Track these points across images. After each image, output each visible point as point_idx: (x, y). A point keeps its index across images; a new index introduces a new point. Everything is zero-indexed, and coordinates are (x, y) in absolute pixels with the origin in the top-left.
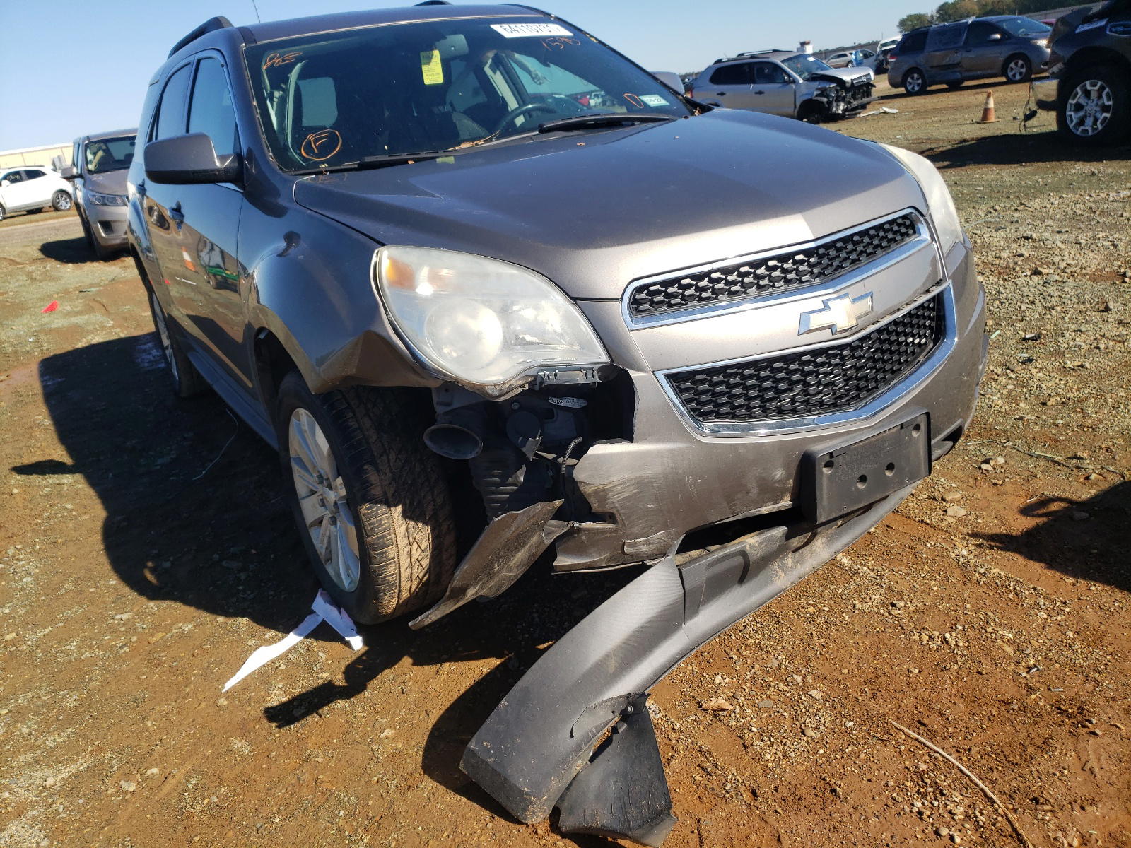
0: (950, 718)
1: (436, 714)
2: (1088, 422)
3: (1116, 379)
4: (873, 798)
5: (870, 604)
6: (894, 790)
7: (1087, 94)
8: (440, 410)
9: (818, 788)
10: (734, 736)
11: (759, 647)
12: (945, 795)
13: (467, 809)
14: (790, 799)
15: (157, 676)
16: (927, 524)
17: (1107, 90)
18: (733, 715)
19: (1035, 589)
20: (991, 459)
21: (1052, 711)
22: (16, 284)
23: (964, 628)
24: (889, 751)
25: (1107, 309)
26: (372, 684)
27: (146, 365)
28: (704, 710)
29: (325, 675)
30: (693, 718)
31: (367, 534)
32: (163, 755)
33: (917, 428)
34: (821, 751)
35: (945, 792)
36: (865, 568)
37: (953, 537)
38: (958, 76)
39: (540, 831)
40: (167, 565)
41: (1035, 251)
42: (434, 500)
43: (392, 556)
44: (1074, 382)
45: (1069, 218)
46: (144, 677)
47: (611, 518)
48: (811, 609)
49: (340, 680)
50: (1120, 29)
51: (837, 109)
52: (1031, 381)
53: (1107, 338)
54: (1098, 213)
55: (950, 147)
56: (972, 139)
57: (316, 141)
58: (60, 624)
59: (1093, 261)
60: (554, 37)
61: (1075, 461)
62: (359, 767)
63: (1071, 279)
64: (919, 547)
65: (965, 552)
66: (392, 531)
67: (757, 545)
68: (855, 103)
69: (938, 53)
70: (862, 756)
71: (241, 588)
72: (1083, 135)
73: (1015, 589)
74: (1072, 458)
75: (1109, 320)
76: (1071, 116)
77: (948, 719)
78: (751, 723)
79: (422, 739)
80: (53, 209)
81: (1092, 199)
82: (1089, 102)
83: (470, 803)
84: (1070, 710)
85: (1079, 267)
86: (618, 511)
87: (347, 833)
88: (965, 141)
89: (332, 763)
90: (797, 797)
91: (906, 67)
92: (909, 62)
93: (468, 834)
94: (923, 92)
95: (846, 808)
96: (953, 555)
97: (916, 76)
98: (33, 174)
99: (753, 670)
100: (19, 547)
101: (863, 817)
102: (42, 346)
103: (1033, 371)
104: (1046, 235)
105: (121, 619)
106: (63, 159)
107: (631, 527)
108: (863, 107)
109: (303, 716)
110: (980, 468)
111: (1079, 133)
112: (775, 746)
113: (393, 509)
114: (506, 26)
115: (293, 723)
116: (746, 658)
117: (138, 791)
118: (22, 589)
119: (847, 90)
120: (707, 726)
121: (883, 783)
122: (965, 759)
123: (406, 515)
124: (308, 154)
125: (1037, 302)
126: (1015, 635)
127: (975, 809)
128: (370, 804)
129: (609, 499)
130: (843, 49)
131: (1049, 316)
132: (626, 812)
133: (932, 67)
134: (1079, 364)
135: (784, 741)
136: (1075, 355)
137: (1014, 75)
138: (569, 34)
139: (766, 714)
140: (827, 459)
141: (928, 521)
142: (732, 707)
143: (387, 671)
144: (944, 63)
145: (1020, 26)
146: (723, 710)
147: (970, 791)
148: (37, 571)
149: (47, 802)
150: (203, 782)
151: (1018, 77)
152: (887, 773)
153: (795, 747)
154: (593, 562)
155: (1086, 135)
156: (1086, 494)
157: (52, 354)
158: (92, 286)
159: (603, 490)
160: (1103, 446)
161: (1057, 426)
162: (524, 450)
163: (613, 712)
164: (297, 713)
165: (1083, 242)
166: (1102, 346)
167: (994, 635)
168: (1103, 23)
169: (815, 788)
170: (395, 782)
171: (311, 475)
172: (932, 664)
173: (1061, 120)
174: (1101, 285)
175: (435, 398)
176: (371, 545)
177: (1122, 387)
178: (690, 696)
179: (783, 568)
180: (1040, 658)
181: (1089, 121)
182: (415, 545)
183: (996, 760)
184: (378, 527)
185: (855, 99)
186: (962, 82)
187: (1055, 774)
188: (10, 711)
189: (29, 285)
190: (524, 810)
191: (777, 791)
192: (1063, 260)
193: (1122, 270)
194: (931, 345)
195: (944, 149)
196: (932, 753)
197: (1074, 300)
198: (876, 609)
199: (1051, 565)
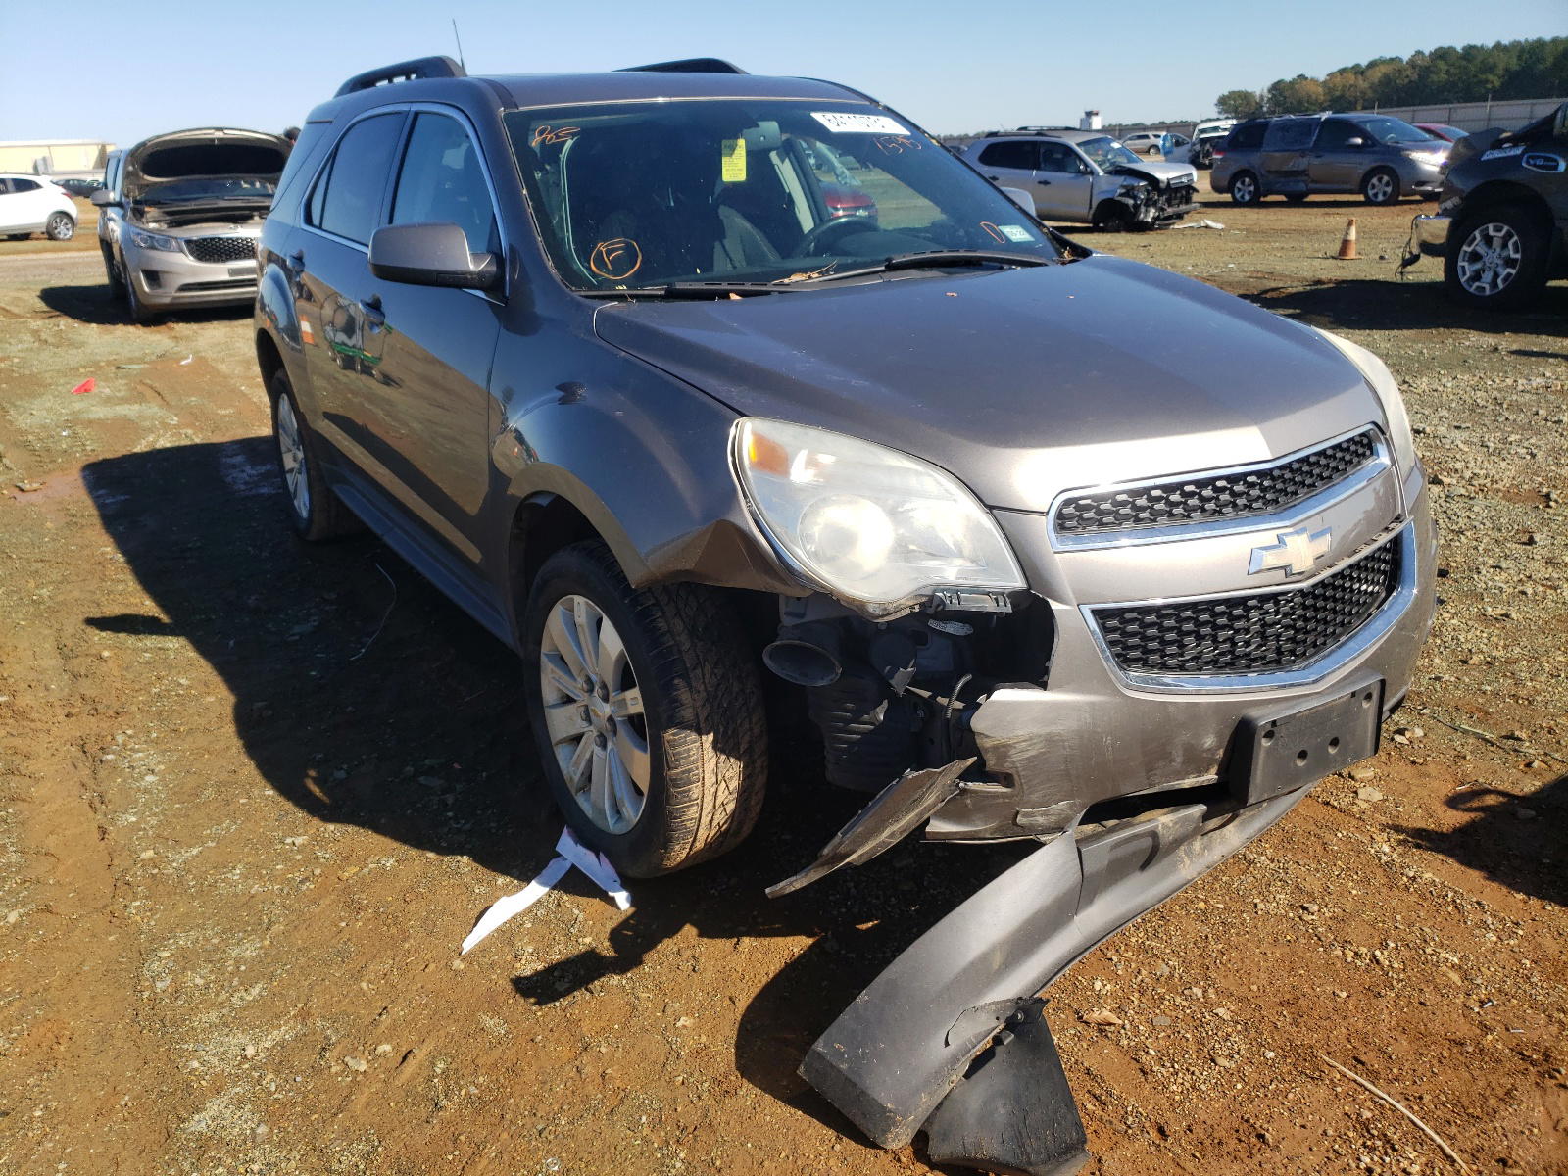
0: (1393, 1057)
1: (743, 1003)
2: (1523, 693)
3: (1550, 637)
4: (1311, 1149)
5: (1275, 904)
6: (1334, 1140)
7: (1488, 240)
8: (787, 621)
9: (1241, 1131)
10: (1128, 1058)
11: (1142, 948)
12: (1397, 1150)
13: (804, 1126)
14: (1208, 1142)
15: (360, 924)
16: (1333, 807)
17: (1515, 238)
18: (1122, 1031)
19: (1478, 903)
20: (1406, 729)
21: (1514, 1057)
22: (19, 346)
23: (1397, 946)
24: (1322, 1092)
25: (1531, 542)
26: (650, 957)
27: (243, 487)
28: (1086, 1023)
29: (588, 940)
30: (1073, 1032)
31: (668, 767)
32: (394, 1027)
33: (1369, 697)
34: (1239, 1086)
35: (1397, 1146)
36: (1263, 858)
37: (1369, 828)
38: (1302, 187)
39: (904, 1160)
40: (341, 775)
41: (1430, 451)
42: (751, 729)
43: (695, 796)
44: (1499, 636)
45: (1469, 410)
46: (343, 924)
47: (1007, 780)
48: (1202, 905)
49: (606, 949)
50: (1540, 162)
51: (1145, 216)
52: (1444, 630)
53: (1534, 581)
54: (1505, 406)
55: (1301, 289)
56: (1330, 281)
57: (609, 253)
58: (210, 844)
59: (1507, 472)
60: (890, 136)
61: (1511, 742)
62: (655, 1063)
63: (1481, 495)
64: (1328, 837)
65: (1386, 848)
66: (699, 764)
67: (1171, 825)
68: (1170, 210)
69: (1277, 154)
70: (1290, 1096)
71: (450, 814)
72: (1477, 293)
73: (1454, 901)
74: (1507, 737)
75: (1535, 557)
76: (1463, 267)
77: (1390, 1058)
78: (1147, 1043)
79: (729, 1031)
80: (46, 236)
81: (1495, 386)
82: (1490, 252)
83: (808, 1119)
84: (1534, 1057)
85: (1488, 480)
86: (1018, 772)
87: (656, 1145)
88: (1319, 282)
89: (619, 1055)
90: (1216, 1141)
91: (1233, 168)
92: (1239, 161)
93: (812, 1157)
94: (1255, 202)
95: (1277, 1157)
96: (1373, 851)
97: (1247, 180)
98: (24, 186)
99: (1140, 977)
100: (130, 732)
101: (1301, 1171)
102: (84, 445)
103: (1445, 615)
104: (1442, 430)
105: (294, 844)
106: (49, 161)
107: (1030, 793)
108: (1179, 216)
109: (569, 991)
110: (1392, 739)
111: (1472, 290)
112: (1180, 1075)
113: (704, 737)
114: (829, 115)
115: (557, 999)
116: (1128, 961)
117: (371, 1071)
118: (146, 791)
119: (1161, 192)
120: (1092, 1043)
121: (1320, 1131)
122: (1416, 1108)
123: (715, 745)
124: (598, 269)
125: (1441, 522)
126: (1460, 959)
127: (1433, 1169)
128: (679, 1110)
129: (1009, 756)
130: (1145, 128)
131: (1458, 544)
132: (1023, 1144)
133: (1269, 172)
134: (1503, 612)
135: (1192, 1069)
136: (1496, 601)
137: (1376, 195)
138: (907, 133)
139: (1163, 1034)
140: (1269, 728)
141: (1335, 803)
142: (1121, 1022)
143: (666, 941)
144: (1285, 168)
145: (1390, 130)
146: (1110, 1024)
147: (1425, 1147)
148: (162, 767)
149: (252, 1078)
150: (453, 1066)
151: (1380, 198)
152: (1323, 1119)
153: (1206, 1076)
154: (975, 831)
155: (1481, 294)
156: (1529, 786)
157: (101, 458)
158: (132, 361)
159: (1004, 746)
160: (1544, 725)
161: (1484, 693)
162: (892, 682)
163: (997, 1019)
164: (560, 987)
165: (1491, 445)
166: (1529, 591)
167: (1434, 957)
168: (1518, 151)
169: (1237, 1131)
170: (706, 1085)
171: (575, 680)
172: (1361, 988)
173: (1451, 269)
174: (1519, 508)
175: (783, 608)
176: (672, 780)
177: (1559, 649)
178: (1065, 1004)
179: (1188, 853)
180: (1493, 990)
181: (1487, 277)
182: (723, 784)
183: (1453, 1111)
184: (685, 758)
185: (1170, 205)
186: (1307, 195)
187: (1523, 1132)
188: (172, 955)
189: (38, 349)
190: (885, 1132)
191: (1191, 1131)
192: (1467, 468)
193: (1545, 490)
194: (1383, 595)
195: (1294, 290)
196: (1377, 1099)
197: (1488, 524)
198: (1283, 912)
199: (1492, 874)
